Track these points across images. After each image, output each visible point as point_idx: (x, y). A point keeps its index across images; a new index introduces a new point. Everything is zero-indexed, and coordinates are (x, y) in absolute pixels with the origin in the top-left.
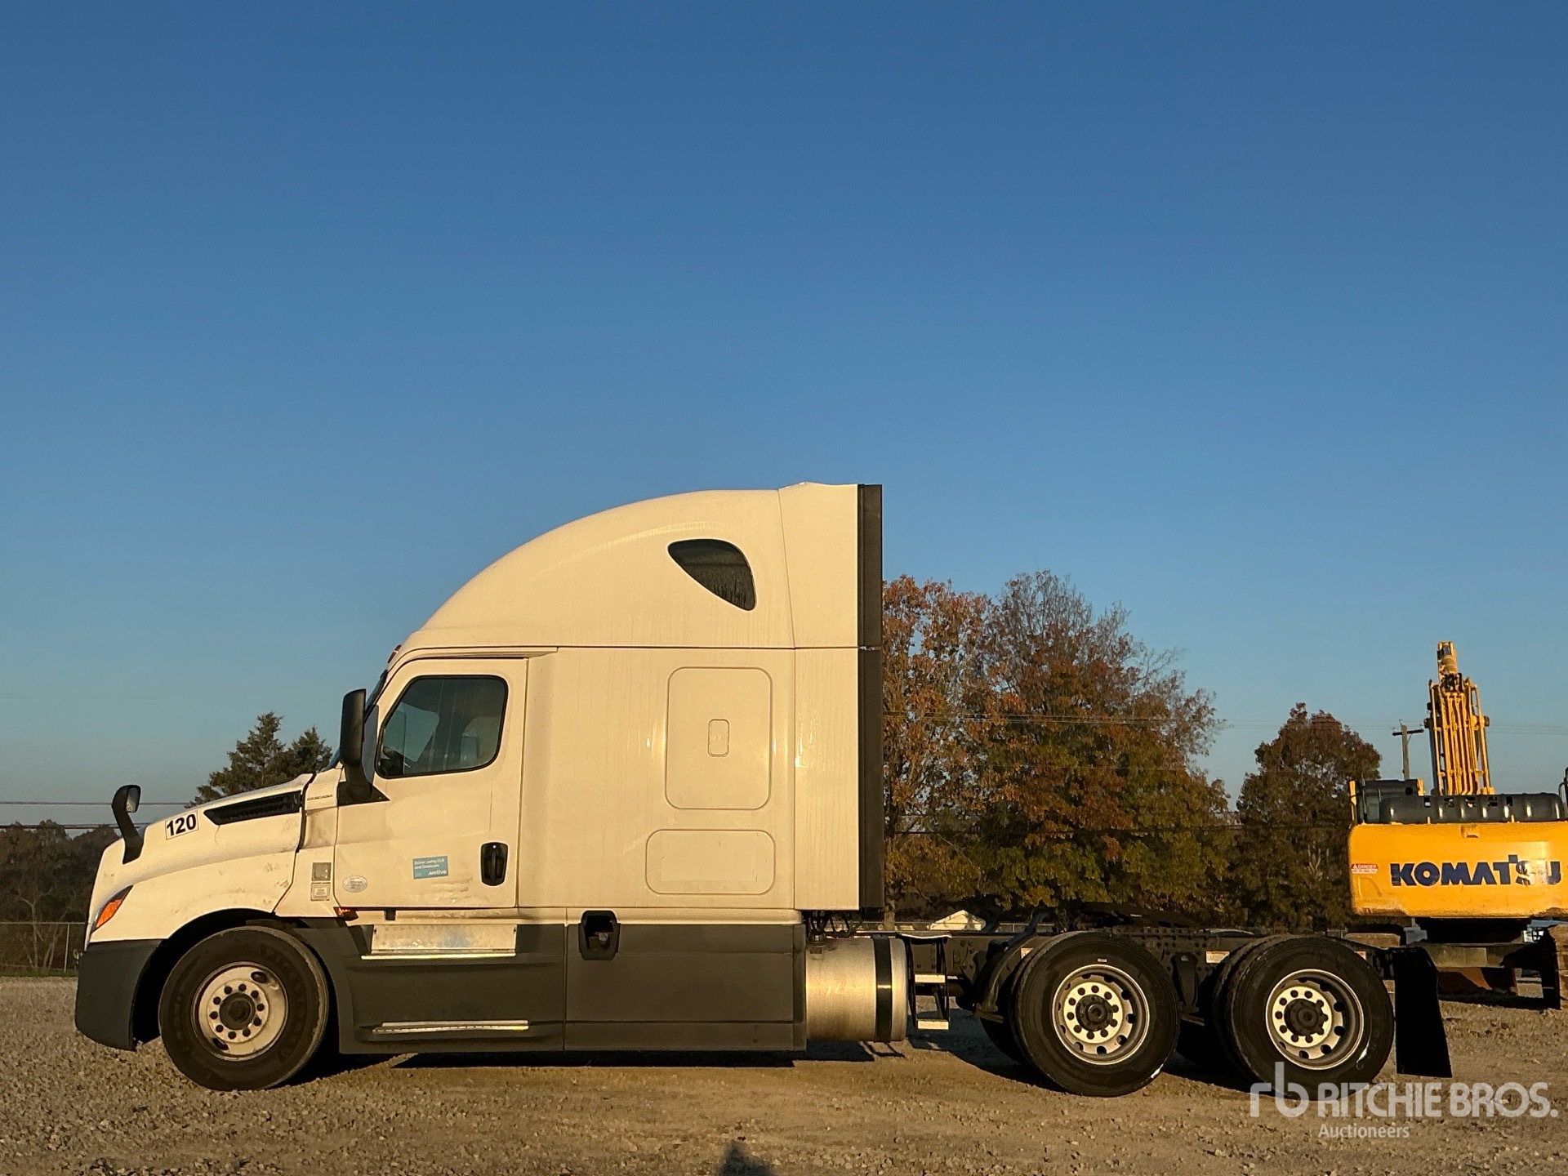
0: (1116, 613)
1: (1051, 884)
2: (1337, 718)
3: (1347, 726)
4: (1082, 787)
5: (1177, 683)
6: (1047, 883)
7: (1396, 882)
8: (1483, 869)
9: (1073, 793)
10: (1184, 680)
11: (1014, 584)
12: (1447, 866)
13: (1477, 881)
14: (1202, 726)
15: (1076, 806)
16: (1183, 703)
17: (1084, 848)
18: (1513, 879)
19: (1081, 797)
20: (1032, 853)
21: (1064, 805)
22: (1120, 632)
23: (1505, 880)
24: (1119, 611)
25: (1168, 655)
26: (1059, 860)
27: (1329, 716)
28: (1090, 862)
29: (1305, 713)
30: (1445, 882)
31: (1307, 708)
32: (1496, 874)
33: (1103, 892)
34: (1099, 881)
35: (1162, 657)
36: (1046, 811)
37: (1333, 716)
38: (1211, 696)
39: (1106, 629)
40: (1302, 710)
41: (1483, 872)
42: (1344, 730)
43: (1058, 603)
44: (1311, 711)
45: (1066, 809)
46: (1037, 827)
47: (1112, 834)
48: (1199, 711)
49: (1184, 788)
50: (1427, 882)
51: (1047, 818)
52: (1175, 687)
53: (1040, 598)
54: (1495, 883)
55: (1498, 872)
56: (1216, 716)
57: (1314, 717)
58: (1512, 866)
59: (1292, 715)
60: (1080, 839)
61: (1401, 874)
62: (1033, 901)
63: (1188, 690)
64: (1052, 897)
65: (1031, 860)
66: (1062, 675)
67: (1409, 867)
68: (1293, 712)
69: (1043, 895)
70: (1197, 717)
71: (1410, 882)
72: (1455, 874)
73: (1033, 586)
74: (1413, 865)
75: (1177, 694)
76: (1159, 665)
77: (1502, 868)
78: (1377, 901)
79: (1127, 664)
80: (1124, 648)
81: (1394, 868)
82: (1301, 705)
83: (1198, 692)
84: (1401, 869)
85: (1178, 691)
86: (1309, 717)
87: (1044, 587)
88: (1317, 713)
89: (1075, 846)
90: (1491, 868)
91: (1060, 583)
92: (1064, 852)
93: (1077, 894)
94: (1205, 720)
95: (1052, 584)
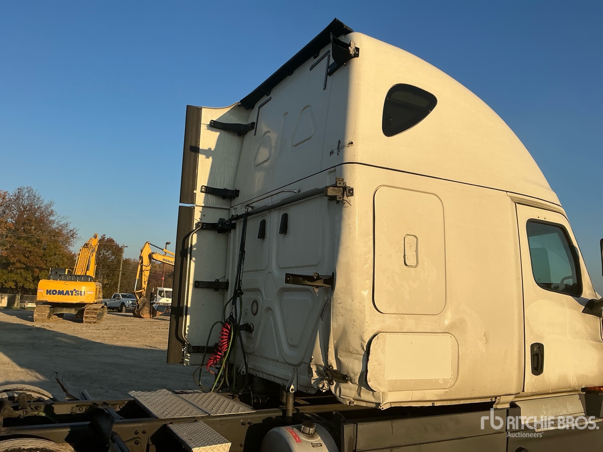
0: (51, 202)
1: (15, 281)
2: (114, 240)
3: (116, 242)
4: (30, 253)
5: (68, 225)
6: (13, 281)
7: (47, 294)
8: (67, 292)
9: (27, 255)
10: (70, 225)
11: (19, 189)
12: (59, 291)
13: (65, 294)
14: (73, 238)
15: (27, 259)
16: (69, 231)
17: (28, 271)
18: (74, 294)
19: (29, 256)
20: (11, 271)
21: (23, 258)
22: (52, 208)
23: (72, 294)
24: (52, 202)
25: (64, 217)
26: (19, 274)
27: (112, 239)
28: (29, 276)
29: (105, 237)
30: (58, 294)
31: (106, 236)
32: (70, 293)
33: (32, 285)
34: (31, 281)
35: (63, 217)
36: (17, 260)
37: (113, 239)
38: (78, 230)
39: (47, 207)
40: (104, 236)
41: (67, 293)
42: (115, 243)
43: (32, 197)
44: (107, 237)
45: (24, 259)
46: (13, 264)
47: (38, 268)
48: (73, 234)
49: (62, 256)
50: (54, 294)
51: (17, 262)
52: (67, 226)
53: (27, 195)
54: (69, 295)
55: (71, 293)
56: (78, 236)
57: (108, 239)
58: (74, 292)
59: (101, 237)
60: (27, 268)
61: (48, 292)
62: (8, 286)
63: (71, 227)
64: (14, 285)
65: (10, 274)
66: (28, 220)
67: (50, 290)
68: (102, 236)
69: (12, 285)
70: (72, 236)
71: (50, 294)
72: (61, 293)
73: (25, 191)
74: (51, 290)
75: (67, 228)
76: (61, 220)
77: (72, 292)
78: (42, 298)
79: (51, 218)
80: (51, 213)
81: (47, 290)
82: (104, 235)
83: (74, 228)
84: (49, 291)
85: (68, 227)
86: (106, 239)
87: (28, 192)
88: (108, 238)
89: (25, 270)
90: (69, 292)
91: (34, 191)
92: (21, 272)
93: (23, 285)
94: (74, 237)
95: (31, 191)
